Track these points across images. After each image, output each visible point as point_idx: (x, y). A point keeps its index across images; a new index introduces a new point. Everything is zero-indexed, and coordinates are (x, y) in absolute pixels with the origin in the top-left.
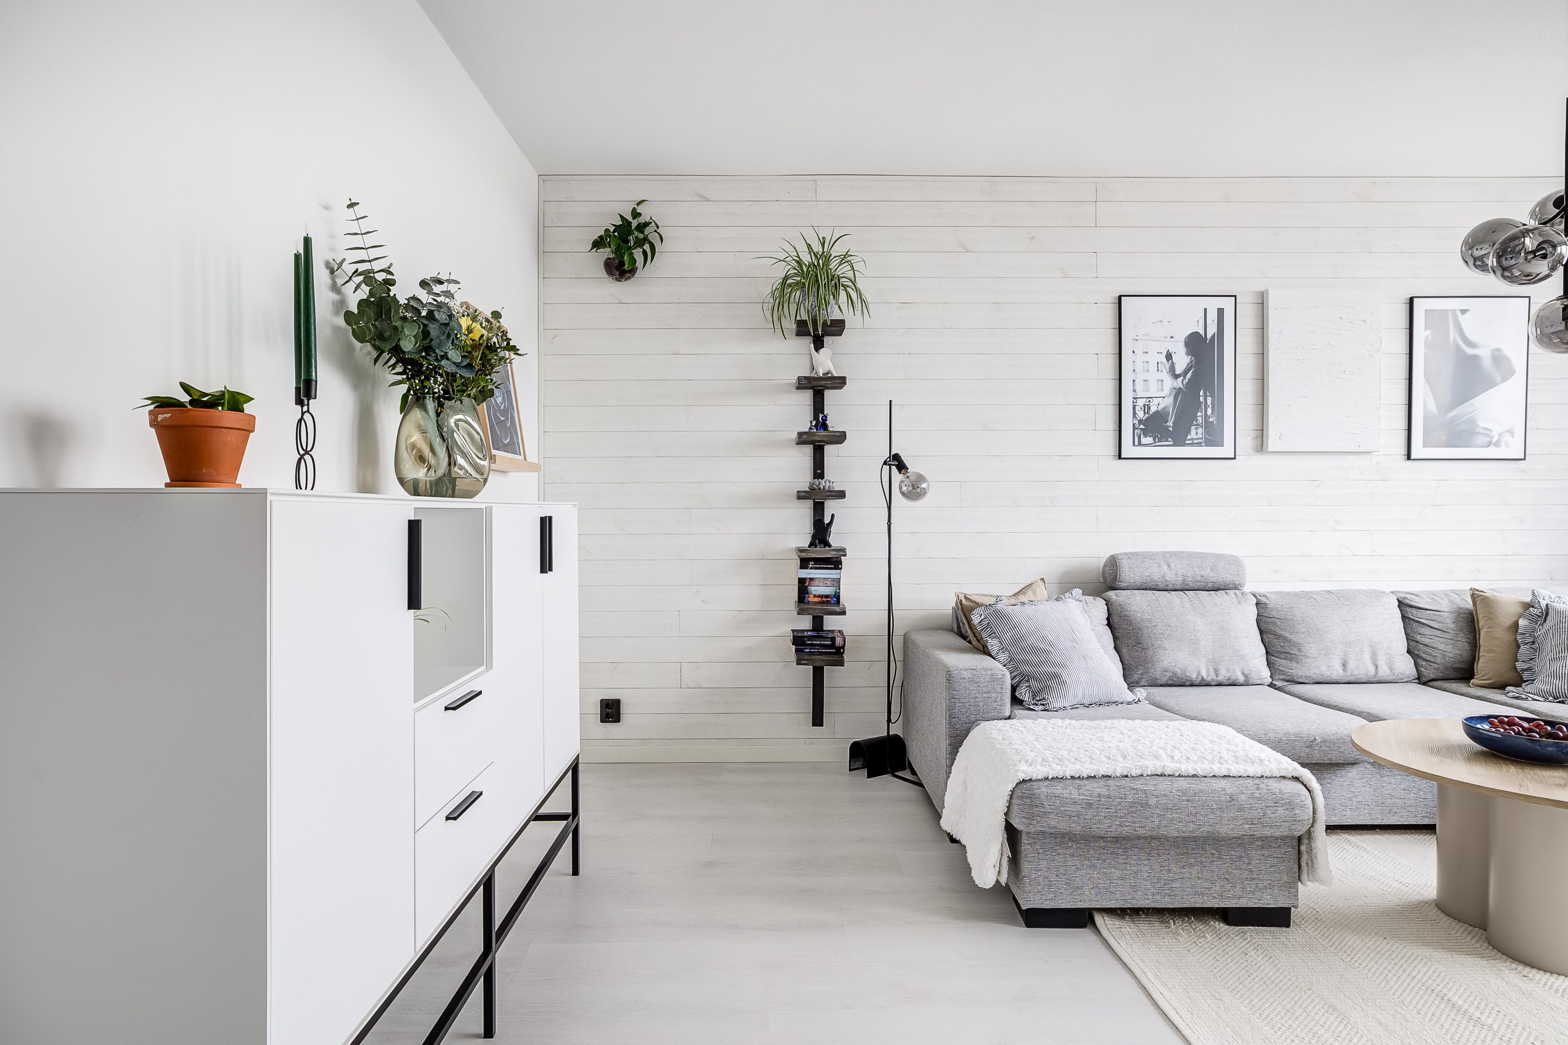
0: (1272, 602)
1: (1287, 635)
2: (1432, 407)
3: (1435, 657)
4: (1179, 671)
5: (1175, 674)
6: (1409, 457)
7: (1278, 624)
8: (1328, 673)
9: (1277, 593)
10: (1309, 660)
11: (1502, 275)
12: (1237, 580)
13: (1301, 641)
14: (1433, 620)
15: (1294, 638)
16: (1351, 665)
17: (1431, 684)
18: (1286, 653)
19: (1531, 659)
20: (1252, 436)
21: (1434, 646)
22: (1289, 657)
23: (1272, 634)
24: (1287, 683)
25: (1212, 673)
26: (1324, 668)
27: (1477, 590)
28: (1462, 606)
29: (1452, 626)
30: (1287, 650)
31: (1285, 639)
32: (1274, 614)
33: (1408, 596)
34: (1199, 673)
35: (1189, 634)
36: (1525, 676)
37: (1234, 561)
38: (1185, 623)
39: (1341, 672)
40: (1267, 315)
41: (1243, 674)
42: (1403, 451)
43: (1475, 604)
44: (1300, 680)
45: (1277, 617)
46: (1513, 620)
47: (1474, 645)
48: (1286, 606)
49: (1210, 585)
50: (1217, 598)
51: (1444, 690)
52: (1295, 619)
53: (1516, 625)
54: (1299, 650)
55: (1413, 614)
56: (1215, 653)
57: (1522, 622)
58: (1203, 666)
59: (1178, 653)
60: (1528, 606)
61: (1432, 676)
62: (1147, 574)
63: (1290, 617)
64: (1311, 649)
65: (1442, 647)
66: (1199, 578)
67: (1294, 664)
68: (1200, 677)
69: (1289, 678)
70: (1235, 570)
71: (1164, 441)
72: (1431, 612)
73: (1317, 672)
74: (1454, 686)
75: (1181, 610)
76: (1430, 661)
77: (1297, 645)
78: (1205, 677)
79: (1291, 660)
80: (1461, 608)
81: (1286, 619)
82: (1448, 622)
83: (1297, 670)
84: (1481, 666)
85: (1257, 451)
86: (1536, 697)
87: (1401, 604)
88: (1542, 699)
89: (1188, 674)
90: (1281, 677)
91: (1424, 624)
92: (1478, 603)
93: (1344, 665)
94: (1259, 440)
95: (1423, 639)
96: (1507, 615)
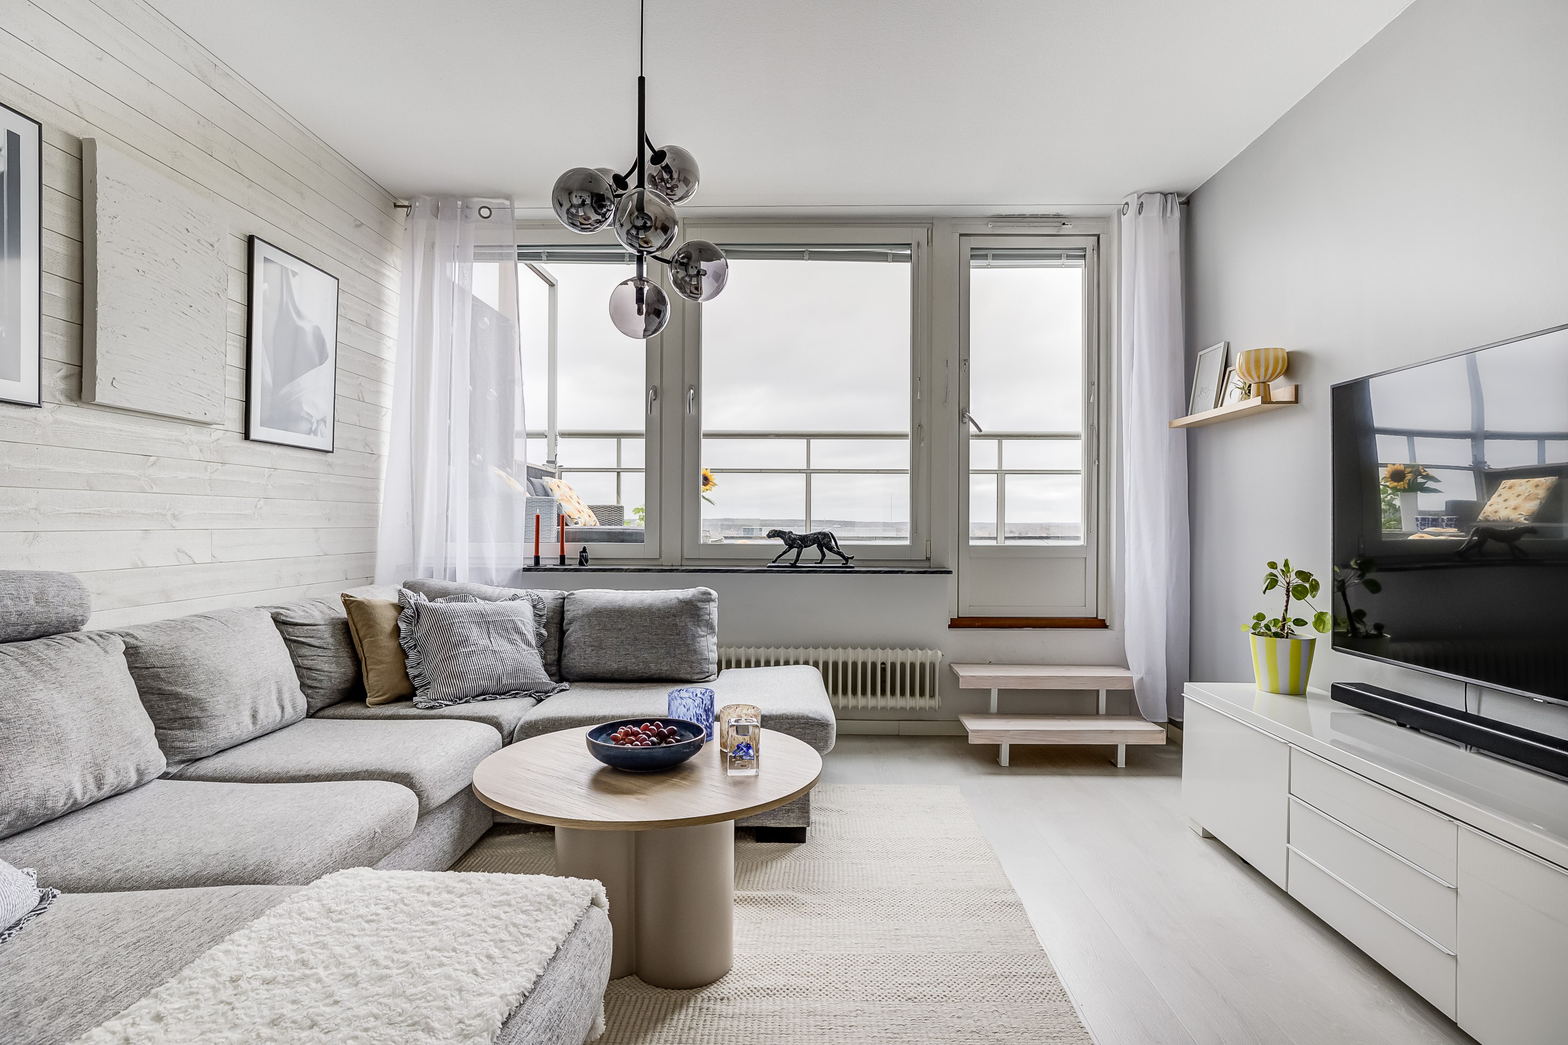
0: (146, 640)
1: (180, 690)
2: (269, 379)
3: (321, 681)
4: (32, 804)
5: (22, 813)
6: (247, 436)
7: (163, 675)
8: (238, 733)
9: (156, 627)
10: (215, 722)
12: (69, 613)
13: (201, 695)
14: (312, 637)
15: (190, 692)
16: (261, 715)
17: (321, 714)
18: (182, 718)
19: (418, 664)
20: (62, 373)
21: (319, 667)
22: (190, 723)
23: (153, 694)
24: (183, 766)
25: (92, 786)
26: (234, 727)
27: (347, 596)
28: (333, 616)
29: (331, 640)
30: (184, 712)
31: (177, 696)
32: (153, 660)
33: (281, 611)
34: (70, 794)
35: (45, 727)
36: (417, 683)
37: (68, 582)
38: (34, 707)
39: (251, 727)
41: (138, 770)
42: (243, 429)
43: (349, 612)
44: (204, 754)
45: (158, 665)
46: (392, 623)
47: (357, 661)
48: (165, 646)
49: (32, 629)
50: (67, 650)
51: (342, 718)
52: (187, 663)
53: (397, 629)
54: (203, 710)
55: (298, 634)
56: (94, 751)
57: (403, 626)
58: (76, 779)
59: (29, 769)
60: (399, 608)
61: (320, 705)
63: (179, 662)
64: (218, 703)
65: (326, 667)
66: (14, 619)
67: (197, 733)
68: (71, 798)
69: (188, 756)
70: (76, 597)
72: (308, 627)
73: (227, 736)
74: (351, 709)
75: (14, 682)
76: (316, 688)
77: (196, 702)
78: (79, 797)
79: (190, 728)
80: (334, 619)
81: (173, 666)
82: (326, 636)
83: (200, 741)
84: (372, 680)
85: (72, 400)
86: (448, 703)
87: (280, 622)
88: (450, 703)
89: (49, 803)
90: (177, 758)
91: (303, 643)
92: (353, 610)
93: (254, 717)
94: (74, 381)
95: (305, 662)
96: (386, 620)
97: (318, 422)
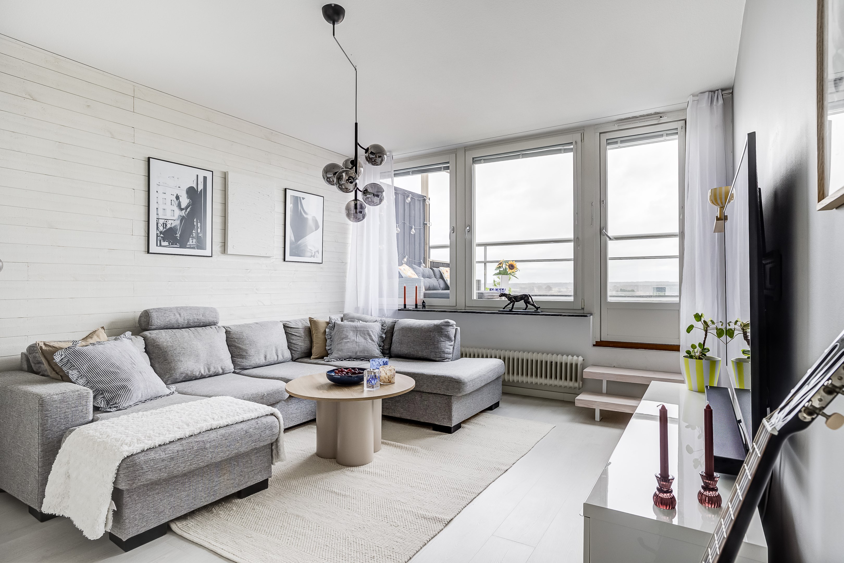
0: (233, 330)
1: (240, 346)
2: (293, 239)
3: (298, 348)
4: (189, 373)
5: (187, 374)
6: (284, 260)
7: (236, 341)
8: (259, 362)
9: (234, 325)
10: (251, 357)
11: (339, 187)
12: (215, 320)
13: (247, 348)
14: (297, 333)
15: (244, 347)
16: (268, 357)
17: (297, 360)
18: (240, 355)
19: (331, 345)
20: (220, 246)
21: (298, 344)
22: (242, 357)
23: (233, 346)
24: (241, 370)
25: (207, 371)
26: (257, 360)
27: (311, 318)
28: (306, 325)
29: (303, 334)
30: (241, 353)
31: (240, 348)
32: (234, 336)
33: (287, 323)
34: (200, 372)
35: (194, 352)
36: (329, 352)
37: (213, 310)
38: (192, 346)
39: (264, 361)
40: (228, 185)
41: (222, 369)
42: (282, 257)
43: (311, 324)
44: (247, 368)
45: (235, 337)
46: (324, 329)
47: (311, 342)
48: (239, 332)
49: (202, 324)
50: (207, 330)
51: (302, 362)
52: (244, 338)
53: (325, 331)
54: (246, 353)
55: (289, 330)
56: (208, 360)
57: (327, 330)
58: (202, 368)
59: (189, 363)
60: (328, 323)
61: (297, 357)
62: (167, 320)
63: (241, 337)
64: (252, 351)
65: (300, 344)
66: (196, 321)
67: (244, 360)
68: (201, 374)
69: (242, 367)
70: (214, 315)
71: (175, 245)
72: (295, 329)
73: (255, 362)
74: (306, 360)
75: (189, 338)
76: (296, 351)
77: (246, 351)
78: (203, 373)
79: (243, 358)
80: (306, 326)
81: (240, 338)
82: (302, 332)
83: (246, 363)
84: (314, 350)
85: (222, 254)
86: (334, 360)
87: (285, 327)
88: (336, 360)
89: (194, 373)
90: (239, 368)
91: (293, 334)
92: (312, 324)
93: (265, 357)
94: (223, 247)
95: (293, 341)
96: (322, 328)
97: (315, 252)
